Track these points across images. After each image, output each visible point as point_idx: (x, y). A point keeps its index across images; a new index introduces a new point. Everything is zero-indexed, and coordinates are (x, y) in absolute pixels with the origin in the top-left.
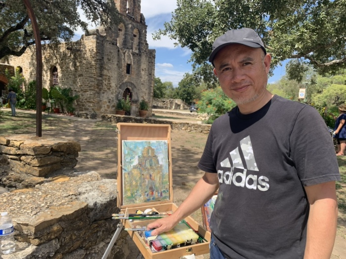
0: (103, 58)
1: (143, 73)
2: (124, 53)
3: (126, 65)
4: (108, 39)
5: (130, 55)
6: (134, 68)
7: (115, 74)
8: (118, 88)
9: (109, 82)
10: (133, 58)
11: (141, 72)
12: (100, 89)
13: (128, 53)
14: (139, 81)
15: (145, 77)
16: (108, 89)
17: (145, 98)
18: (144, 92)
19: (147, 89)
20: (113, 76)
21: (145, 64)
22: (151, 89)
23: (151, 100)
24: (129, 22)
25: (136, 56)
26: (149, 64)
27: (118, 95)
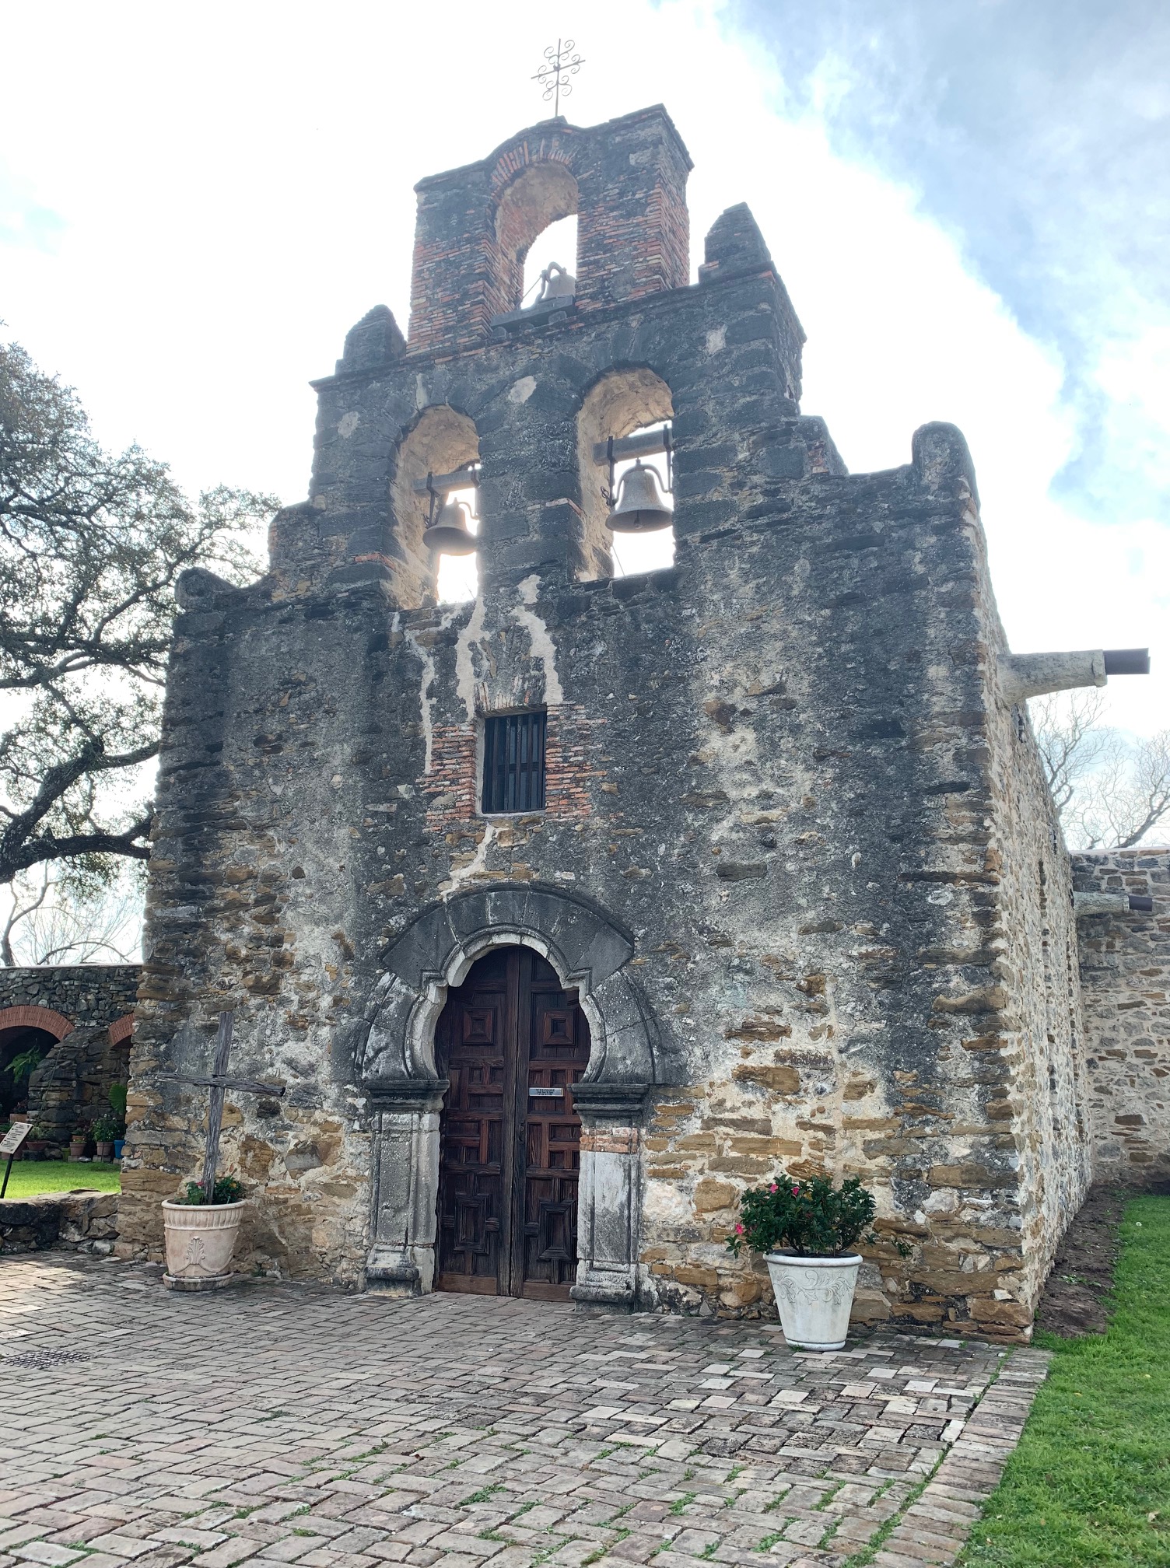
3: (466, 730)
5: (519, 630)
6: (582, 736)
7: (325, 843)
8: (365, 973)
9: (266, 931)
10: (563, 645)
11: (694, 743)
12: (184, 995)
13: (488, 625)
14: (669, 850)
15: (780, 781)
16: (257, 989)
17: (821, 1047)
18: (771, 960)
19: (828, 927)
20: (308, 868)
21: (753, 640)
22: (933, 914)
23: (957, 1062)
24: (504, 373)
25: (607, 611)
26: (837, 623)
27: (360, 1034)
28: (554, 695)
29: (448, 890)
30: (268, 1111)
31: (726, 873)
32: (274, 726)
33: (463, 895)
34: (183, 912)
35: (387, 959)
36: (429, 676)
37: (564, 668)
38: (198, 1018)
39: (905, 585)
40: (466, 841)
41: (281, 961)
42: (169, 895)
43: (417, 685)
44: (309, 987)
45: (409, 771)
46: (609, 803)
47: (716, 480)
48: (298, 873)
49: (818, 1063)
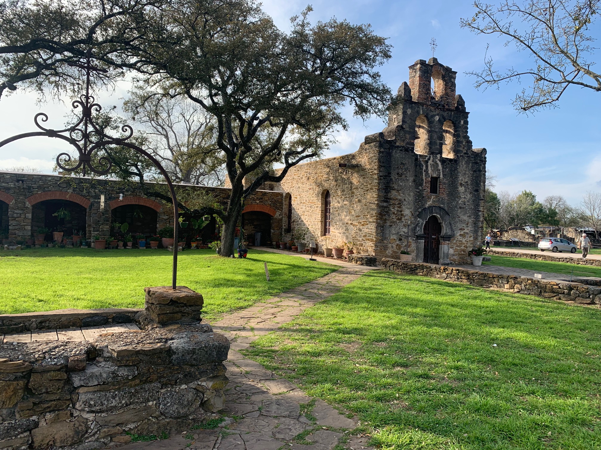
0: (390, 173)
1: (461, 189)
2: (427, 162)
3: (430, 179)
4: (398, 144)
5: (437, 163)
6: (445, 184)
7: (409, 195)
8: (415, 218)
9: (399, 209)
10: (443, 168)
11: (458, 188)
12: (386, 220)
13: (433, 161)
14: (454, 203)
15: (467, 196)
16: (398, 219)
17: (467, 231)
18: (464, 220)
19: (470, 216)
20: (406, 199)
21: (465, 174)
22: (479, 215)
23: (480, 234)
24: (434, 113)
25: (449, 164)
26: (473, 174)
27: (415, 228)
28: (441, 176)
29: (427, 206)
30: (400, 240)
31: (460, 208)
32: (400, 171)
33: (429, 207)
34: (385, 204)
35: (419, 216)
36: (424, 168)
37: (443, 172)
38: (388, 224)
39: (480, 171)
40: (429, 198)
41: (402, 215)
42: (382, 201)
43: (422, 169)
44: (406, 219)
45: (421, 185)
46: (448, 195)
47: (461, 146)
48: (405, 200)
49: (467, 233)
